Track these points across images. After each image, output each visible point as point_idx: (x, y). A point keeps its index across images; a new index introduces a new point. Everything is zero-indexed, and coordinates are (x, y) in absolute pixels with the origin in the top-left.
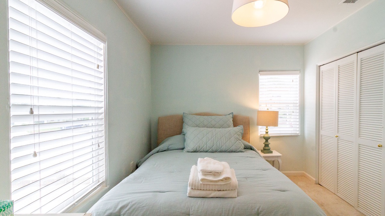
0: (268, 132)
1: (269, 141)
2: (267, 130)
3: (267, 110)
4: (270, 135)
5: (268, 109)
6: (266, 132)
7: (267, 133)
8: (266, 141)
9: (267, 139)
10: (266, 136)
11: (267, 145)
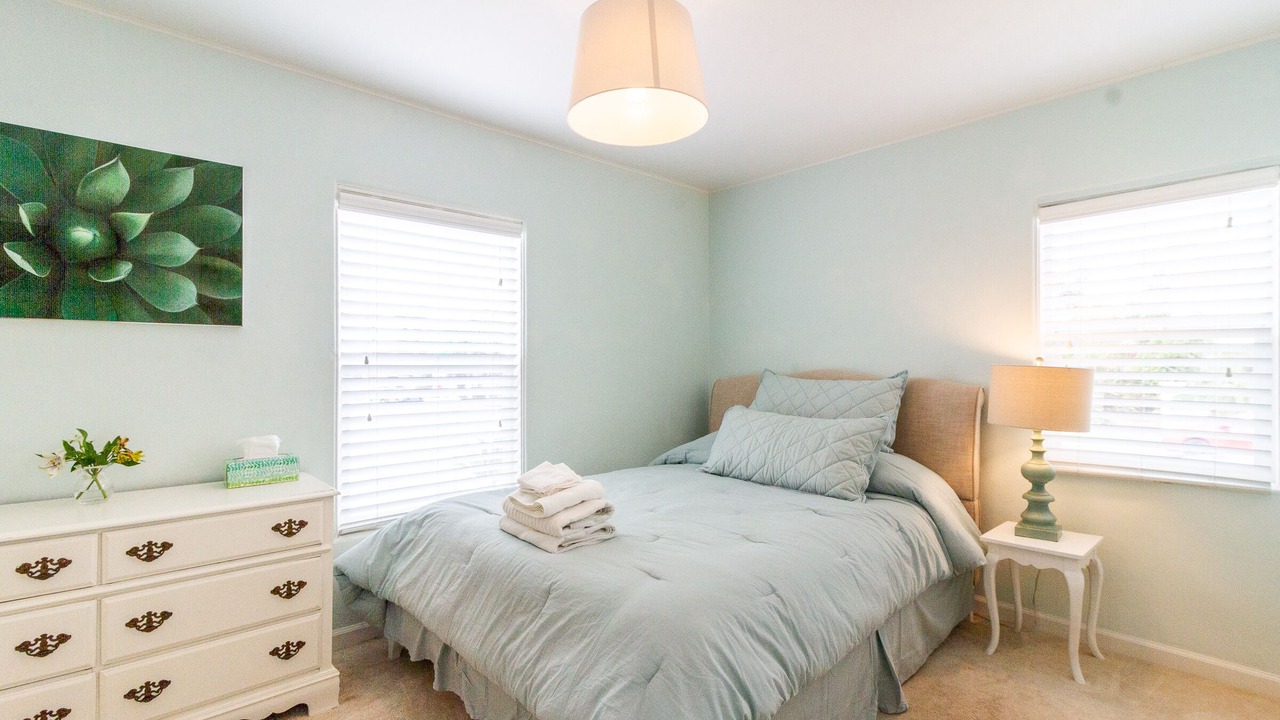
0: (1043, 452)
1: (1048, 486)
2: (1038, 442)
3: (1038, 363)
4: (1055, 468)
5: (1040, 359)
6: (1033, 452)
7: (1038, 454)
8: (1032, 490)
9: (1038, 480)
10: (1036, 466)
11: (1040, 506)
